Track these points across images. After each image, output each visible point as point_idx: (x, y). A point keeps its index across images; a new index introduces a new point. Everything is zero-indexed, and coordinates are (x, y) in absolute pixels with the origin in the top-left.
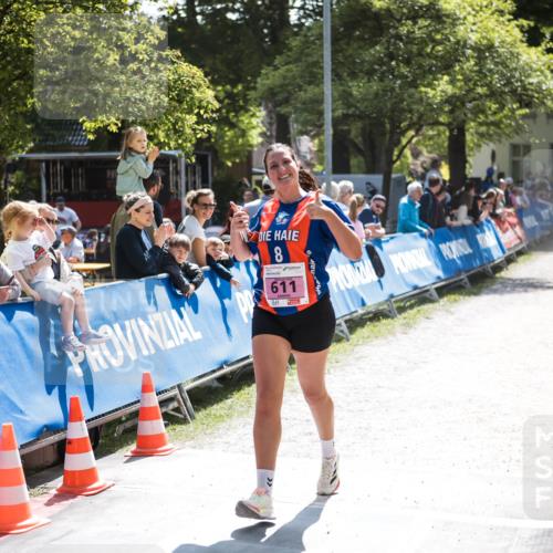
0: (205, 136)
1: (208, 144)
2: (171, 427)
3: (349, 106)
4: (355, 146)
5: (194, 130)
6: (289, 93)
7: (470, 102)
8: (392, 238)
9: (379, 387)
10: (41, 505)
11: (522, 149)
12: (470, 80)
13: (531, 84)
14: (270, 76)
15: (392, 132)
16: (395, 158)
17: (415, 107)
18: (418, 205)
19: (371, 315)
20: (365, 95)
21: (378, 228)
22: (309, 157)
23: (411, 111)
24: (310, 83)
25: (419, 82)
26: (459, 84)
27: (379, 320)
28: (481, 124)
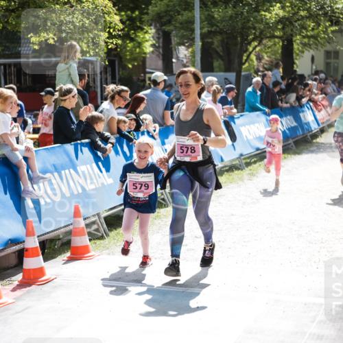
0: (114, 47)
1: (115, 53)
2: (93, 241)
3: (212, 25)
4: (217, 52)
5: (106, 43)
6: (171, 16)
7: (296, 21)
8: (241, 116)
9: (233, 215)
10: (9, 291)
11: (332, 54)
12: (295, 6)
13: (338, 9)
14: (158, 5)
15: (242, 43)
16: (244, 61)
17: (256, 25)
18: (259, 93)
19: (227, 168)
20: (223, 18)
21: (231, 109)
22: (185, 61)
23: (255, 28)
24: (185, 10)
25: (260, 8)
26: (287, 9)
27: (233, 171)
28: (304, 37)
